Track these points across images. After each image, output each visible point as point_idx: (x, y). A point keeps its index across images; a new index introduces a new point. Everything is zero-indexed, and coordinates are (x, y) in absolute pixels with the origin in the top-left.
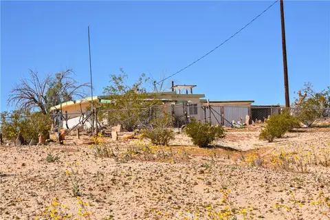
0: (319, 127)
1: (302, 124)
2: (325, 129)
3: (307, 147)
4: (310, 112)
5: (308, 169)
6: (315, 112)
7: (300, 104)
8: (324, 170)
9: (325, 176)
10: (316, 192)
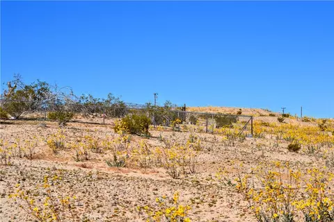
0: (26, 119)
1: (9, 116)
2: (33, 122)
3: (12, 139)
4: (18, 104)
5: (11, 162)
6: (23, 104)
7: (9, 96)
8: (28, 163)
9: (29, 169)
10: (17, 185)
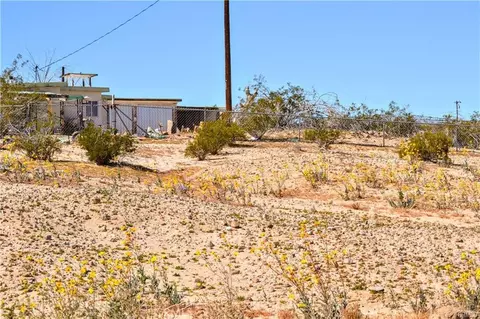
0: (273, 140)
1: (248, 135)
2: (282, 144)
3: (253, 169)
4: (260, 119)
5: (252, 202)
6: (268, 119)
7: (248, 107)
8: (276, 202)
9: (277, 211)
10: (261, 234)
